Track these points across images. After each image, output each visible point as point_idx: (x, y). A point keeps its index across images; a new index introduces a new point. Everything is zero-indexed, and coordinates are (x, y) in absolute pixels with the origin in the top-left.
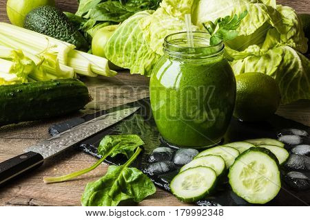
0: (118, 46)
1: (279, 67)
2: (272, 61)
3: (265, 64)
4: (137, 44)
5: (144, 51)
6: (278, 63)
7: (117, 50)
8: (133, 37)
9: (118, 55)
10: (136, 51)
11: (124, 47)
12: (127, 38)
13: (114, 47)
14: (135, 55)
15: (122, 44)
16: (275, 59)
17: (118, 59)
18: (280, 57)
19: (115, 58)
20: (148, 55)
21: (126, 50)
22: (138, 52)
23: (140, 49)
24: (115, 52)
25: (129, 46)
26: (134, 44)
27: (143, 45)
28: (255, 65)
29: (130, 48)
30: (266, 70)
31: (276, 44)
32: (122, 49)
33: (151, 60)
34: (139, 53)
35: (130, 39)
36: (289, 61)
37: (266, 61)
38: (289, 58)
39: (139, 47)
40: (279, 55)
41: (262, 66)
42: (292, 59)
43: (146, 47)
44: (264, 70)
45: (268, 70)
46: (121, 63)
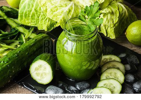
0: (26, 15)
1: (119, 17)
2: (115, 15)
3: (112, 17)
4: (38, 13)
5: (43, 17)
6: (118, 15)
8: (35, 10)
9: (26, 19)
10: (38, 17)
11: (31, 15)
12: (31, 10)
13: (24, 15)
14: (38, 19)
15: (29, 14)
16: (116, 13)
18: (118, 11)
19: (25, 21)
20: (46, 19)
21: (32, 16)
22: (40, 17)
23: (41, 16)
24: (24, 18)
25: (33, 15)
26: (37, 13)
27: (42, 14)
28: (107, 19)
29: (34, 15)
31: (112, 2)
32: (29, 16)
33: (50, 22)
34: (40, 18)
35: (33, 11)
37: (112, 15)
38: (122, 10)
39: (40, 15)
40: (117, 10)
41: (111, 19)
42: (123, 10)
43: (44, 14)
44: (112, 21)
45: (114, 20)
46: (28, 23)
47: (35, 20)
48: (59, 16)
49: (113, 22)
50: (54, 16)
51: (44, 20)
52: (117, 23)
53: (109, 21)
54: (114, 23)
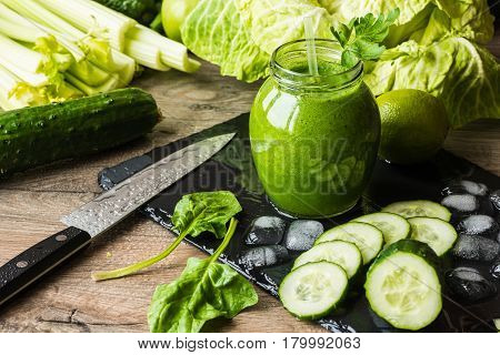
0: (203, 29)
1: (447, 74)
2: (438, 65)
3: (427, 71)
4: (231, 30)
5: (242, 41)
6: (447, 68)
7: (201, 35)
8: (226, 18)
9: (201, 43)
10: (229, 40)
11: (212, 33)
13: (196, 30)
14: (228, 46)
15: (209, 28)
16: (441, 62)
17: (203, 48)
18: (451, 58)
19: (198, 45)
20: (248, 49)
21: (215, 36)
22: (233, 41)
23: (236, 37)
24: (197, 37)
25: (218, 33)
26: (227, 29)
27: (240, 32)
28: (411, 71)
29: (221, 34)
30: (427, 79)
31: (444, 33)
32: (208, 34)
33: (253, 57)
34: (234, 43)
35: (220, 21)
36: (464, 64)
37: (429, 64)
38: (464, 58)
39: (234, 34)
40: (449, 54)
41: (422, 74)
42: (468, 59)
43: (244, 35)
44: (425, 80)
45: (431, 80)
46: (206, 54)
47: (221, 49)
48: (275, 40)
49: (427, 84)
50: (264, 37)
51: (242, 51)
52: (438, 88)
53: (414, 79)
54: (429, 87)
